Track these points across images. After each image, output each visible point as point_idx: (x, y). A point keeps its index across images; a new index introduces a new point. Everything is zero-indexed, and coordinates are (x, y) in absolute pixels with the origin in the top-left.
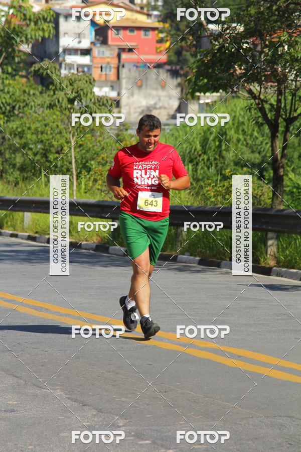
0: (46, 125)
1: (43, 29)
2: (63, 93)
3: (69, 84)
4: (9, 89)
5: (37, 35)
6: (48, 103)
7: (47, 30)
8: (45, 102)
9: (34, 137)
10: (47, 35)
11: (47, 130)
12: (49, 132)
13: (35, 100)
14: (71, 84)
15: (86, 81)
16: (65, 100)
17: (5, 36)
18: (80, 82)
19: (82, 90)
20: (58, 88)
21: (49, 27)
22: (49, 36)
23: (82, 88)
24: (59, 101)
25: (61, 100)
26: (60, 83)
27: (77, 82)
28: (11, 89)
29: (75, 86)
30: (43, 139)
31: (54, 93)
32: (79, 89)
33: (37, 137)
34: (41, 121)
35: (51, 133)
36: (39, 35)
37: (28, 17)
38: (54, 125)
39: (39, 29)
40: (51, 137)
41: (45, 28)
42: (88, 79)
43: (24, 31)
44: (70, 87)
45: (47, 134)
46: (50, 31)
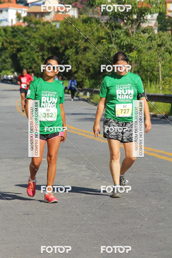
0: (152, 57)
1: (160, 8)
2: (155, 42)
3: (158, 37)
4: (141, 39)
5: (157, 10)
6: (148, 46)
7: (162, 8)
8: (146, 46)
9: (146, 63)
10: (161, 11)
11: (152, 60)
12: (153, 61)
13: (142, 45)
14: (160, 37)
15: (167, 36)
16: (156, 46)
17: (139, 12)
18: (164, 36)
19: (164, 40)
20: (153, 39)
21: (163, 6)
22: (163, 11)
23: (164, 39)
24: (153, 46)
25: (154, 45)
26: (154, 37)
27: (163, 36)
28: (142, 39)
29: (161, 38)
30: (150, 64)
31: (151, 42)
32: (163, 40)
33: (147, 63)
34: (150, 55)
35: (155, 61)
36: (158, 11)
37: (151, 2)
38: (156, 57)
39: (158, 7)
40: (154, 63)
41: (161, 7)
42: (168, 35)
43: (150, 9)
44: (159, 39)
45: (152, 62)
46: (163, 8)
